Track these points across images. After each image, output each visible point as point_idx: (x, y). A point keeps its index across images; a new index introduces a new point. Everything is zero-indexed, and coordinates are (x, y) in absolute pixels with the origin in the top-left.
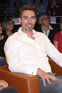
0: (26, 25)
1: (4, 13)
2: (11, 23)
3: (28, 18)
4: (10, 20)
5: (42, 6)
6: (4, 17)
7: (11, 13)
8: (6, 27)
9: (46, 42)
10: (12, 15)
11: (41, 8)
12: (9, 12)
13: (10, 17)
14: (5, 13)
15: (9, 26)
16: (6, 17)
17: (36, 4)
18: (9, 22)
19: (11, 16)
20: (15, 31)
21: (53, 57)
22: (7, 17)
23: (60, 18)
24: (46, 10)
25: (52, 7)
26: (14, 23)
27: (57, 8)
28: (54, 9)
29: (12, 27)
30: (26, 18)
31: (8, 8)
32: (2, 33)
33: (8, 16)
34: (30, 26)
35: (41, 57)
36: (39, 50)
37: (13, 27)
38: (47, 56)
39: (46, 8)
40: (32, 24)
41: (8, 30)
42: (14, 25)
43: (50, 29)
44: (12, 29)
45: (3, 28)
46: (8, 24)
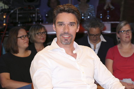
0: (61, 35)
1: (31, 16)
2: (42, 32)
3: (64, 25)
4: (41, 27)
5: (90, 6)
6: (32, 22)
7: (42, 17)
8: (34, 38)
9: (94, 61)
10: (44, 19)
11: (88, 9)
12: (39, 15)
13: (41, 23)
14: (33, 17)
15: (39, 37)
16: (34, 23)
17: (80, 3)
18: (39, 30)
19: (42, 21)
20: (48, 44)
21: (104, 83)
22: (36, 22)
23: (117, 24)
24: (96, 12)
25: (105, 8)
26: (46, 32)
27: (112, 9)
28: (108, 12)
29: (43, 39)
30: (61, 25)
31: (38, 9)
32: (29, 47)
33: (39, 21)
34: (67, 37)
35: (86, 83)
36: (83, 73)
37: (45, 39)
38: (95, 82)
39: (96, 10)
40: (70, 34)
41: (37, 42)
42: (47, 35)
43: (102, 40)
44: (43, 41)
45: (29, 39)
46: (38, 34)
